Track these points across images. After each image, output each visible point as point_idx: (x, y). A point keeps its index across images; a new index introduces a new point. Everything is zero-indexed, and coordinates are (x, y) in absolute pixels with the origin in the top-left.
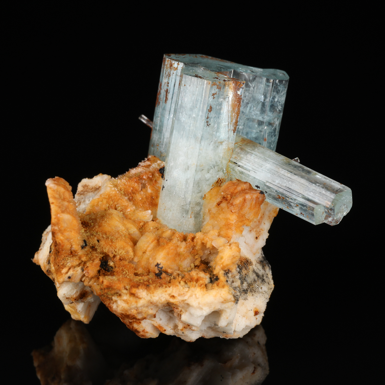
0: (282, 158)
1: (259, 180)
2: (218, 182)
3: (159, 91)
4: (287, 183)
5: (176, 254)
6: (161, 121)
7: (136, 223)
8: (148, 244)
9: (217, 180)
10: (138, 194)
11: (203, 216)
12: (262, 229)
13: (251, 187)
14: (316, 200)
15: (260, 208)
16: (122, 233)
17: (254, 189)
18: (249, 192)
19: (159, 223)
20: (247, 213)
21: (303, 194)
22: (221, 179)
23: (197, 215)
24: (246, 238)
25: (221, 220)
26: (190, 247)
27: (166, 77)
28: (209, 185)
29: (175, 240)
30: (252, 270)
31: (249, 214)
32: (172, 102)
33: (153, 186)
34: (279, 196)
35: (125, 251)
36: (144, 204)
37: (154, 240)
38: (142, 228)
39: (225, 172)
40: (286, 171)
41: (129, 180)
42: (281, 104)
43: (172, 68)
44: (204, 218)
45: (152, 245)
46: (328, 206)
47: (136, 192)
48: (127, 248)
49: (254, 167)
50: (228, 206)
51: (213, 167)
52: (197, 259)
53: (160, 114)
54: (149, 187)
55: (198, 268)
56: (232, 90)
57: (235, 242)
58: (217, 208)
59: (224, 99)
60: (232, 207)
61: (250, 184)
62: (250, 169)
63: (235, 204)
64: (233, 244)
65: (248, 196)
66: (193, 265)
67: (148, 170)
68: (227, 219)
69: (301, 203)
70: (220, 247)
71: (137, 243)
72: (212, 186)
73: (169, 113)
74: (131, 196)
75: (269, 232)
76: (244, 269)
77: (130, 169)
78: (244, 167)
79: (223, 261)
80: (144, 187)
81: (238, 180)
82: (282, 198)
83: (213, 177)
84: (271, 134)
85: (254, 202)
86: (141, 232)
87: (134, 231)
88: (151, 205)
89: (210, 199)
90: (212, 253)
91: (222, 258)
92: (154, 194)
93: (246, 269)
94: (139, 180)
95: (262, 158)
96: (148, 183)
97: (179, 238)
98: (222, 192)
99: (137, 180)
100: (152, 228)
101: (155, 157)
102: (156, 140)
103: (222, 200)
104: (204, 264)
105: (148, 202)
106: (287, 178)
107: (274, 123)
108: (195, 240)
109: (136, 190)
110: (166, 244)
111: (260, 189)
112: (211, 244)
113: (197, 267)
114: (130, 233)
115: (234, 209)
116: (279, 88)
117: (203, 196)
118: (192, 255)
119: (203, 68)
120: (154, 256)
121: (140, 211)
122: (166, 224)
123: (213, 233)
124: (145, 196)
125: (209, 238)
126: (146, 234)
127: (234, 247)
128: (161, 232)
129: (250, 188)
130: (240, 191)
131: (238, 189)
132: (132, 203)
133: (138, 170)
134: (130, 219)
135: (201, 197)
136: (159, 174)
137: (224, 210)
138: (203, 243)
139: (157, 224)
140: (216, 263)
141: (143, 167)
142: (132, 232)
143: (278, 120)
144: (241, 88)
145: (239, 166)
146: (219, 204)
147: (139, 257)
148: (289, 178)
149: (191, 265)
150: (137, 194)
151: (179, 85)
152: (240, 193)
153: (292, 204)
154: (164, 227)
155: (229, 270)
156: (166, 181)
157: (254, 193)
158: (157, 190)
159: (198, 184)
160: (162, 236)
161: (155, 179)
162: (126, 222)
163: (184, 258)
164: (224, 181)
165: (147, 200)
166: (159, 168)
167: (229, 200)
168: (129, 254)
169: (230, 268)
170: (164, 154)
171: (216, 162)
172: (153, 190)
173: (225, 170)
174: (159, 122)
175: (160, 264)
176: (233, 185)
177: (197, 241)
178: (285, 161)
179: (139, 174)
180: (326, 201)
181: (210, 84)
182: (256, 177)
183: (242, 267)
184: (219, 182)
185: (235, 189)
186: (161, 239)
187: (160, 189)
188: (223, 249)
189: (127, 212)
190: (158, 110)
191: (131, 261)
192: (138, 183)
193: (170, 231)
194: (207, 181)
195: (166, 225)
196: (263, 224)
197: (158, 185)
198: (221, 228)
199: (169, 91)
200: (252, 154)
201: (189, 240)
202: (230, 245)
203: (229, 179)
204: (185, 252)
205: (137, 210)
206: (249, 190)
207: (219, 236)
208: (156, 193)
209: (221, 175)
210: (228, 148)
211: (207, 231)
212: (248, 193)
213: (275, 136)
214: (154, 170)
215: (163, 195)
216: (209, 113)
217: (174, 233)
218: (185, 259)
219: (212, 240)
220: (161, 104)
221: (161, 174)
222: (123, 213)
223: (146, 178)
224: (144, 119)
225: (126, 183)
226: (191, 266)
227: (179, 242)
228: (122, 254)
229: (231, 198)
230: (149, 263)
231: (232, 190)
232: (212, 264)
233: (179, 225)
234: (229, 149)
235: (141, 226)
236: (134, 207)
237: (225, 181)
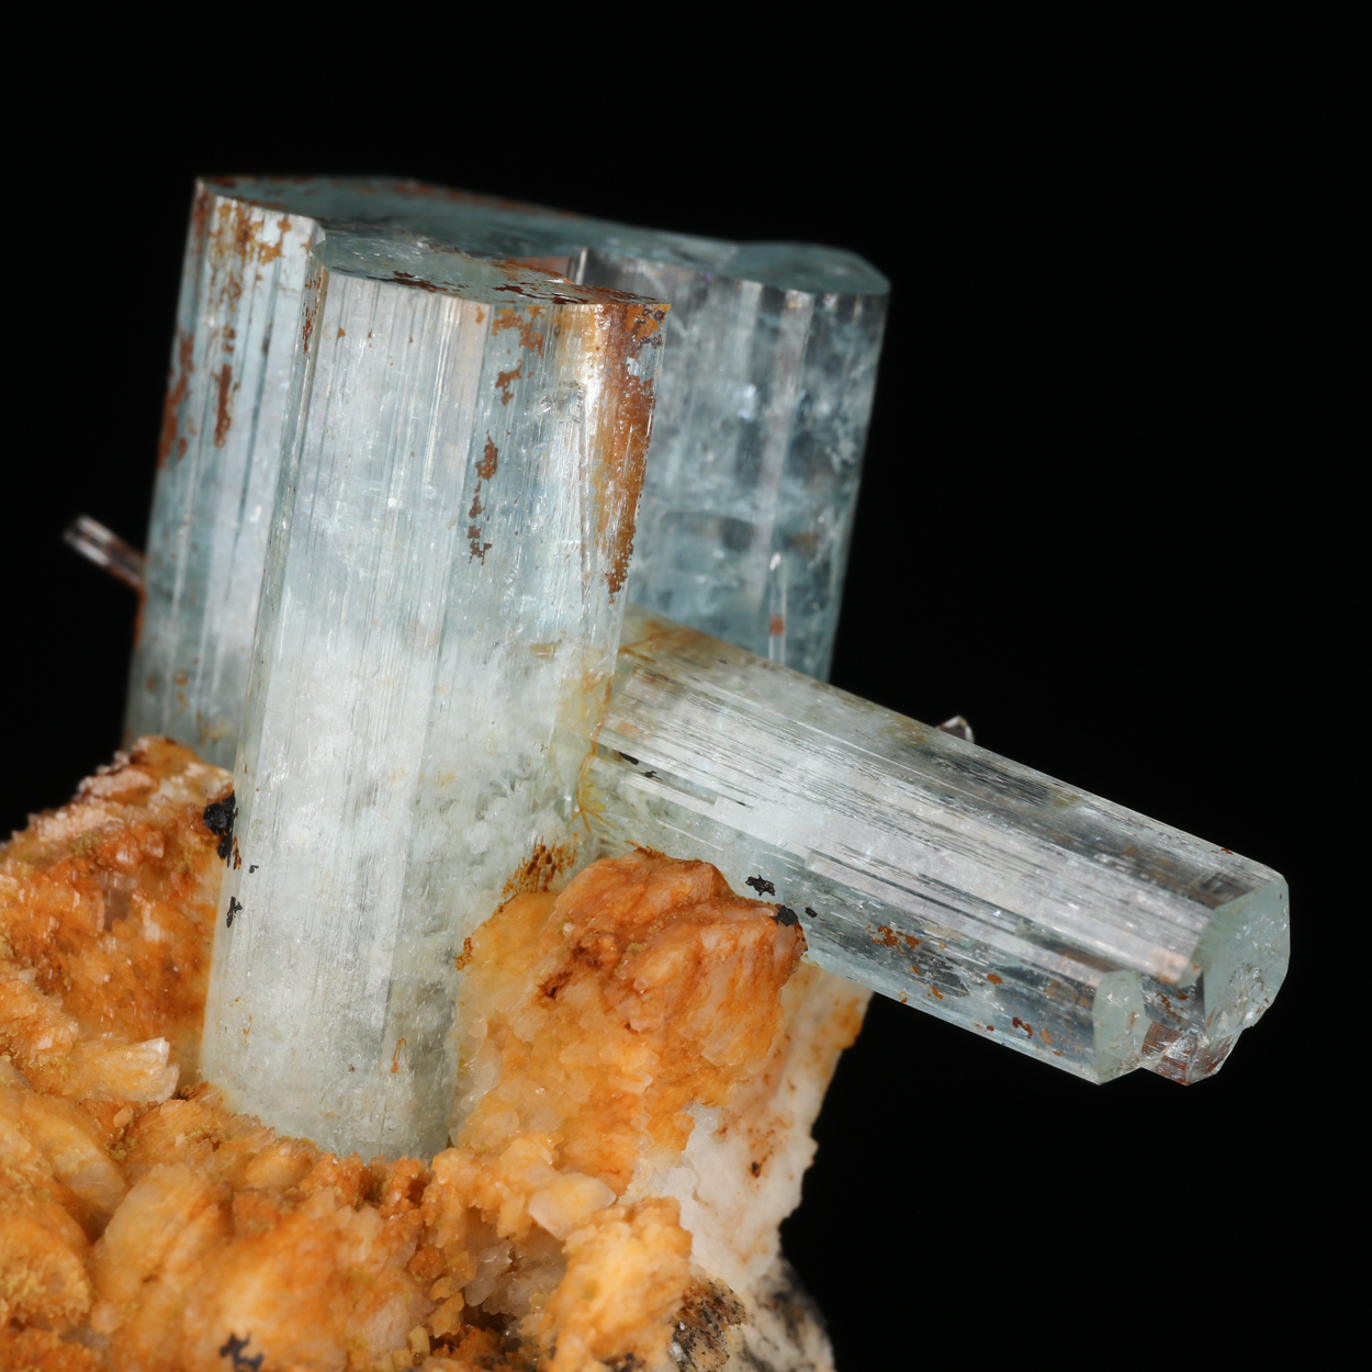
0: (881, 720)
1: (766, 846)
2: (533, 866)
3: (174, 381)
4: (933, 858)
5: (330, 1281)
6: (194, 547)
7: (88, 1112)
8: (171, 1228)
9: (529, 859)
10: (90, 950)
11: (462, 1062)
12: (779, 1121)
13: (724, 889)
14: (1102, 946)
15: (780, 1005)
16: (18, 1171)
17: (742, 899)
18: (717, 913)
19: (216, 1109)
20: (709, 1031)
21: (1025, 911)
22: (549, 848)
23: (426, 1055)
24: (697, 1174)
25: (568, 1076)
26: (406, 1237)
27: (216, 298)
28: (490, 886)
29: (323, 1202)
30: (740, 1348)
31: (723, 1039)
32: (253, 439)
33: (172, 905)
34: (890, 931)
35: (41, 1274)
36: (126, 1005)
37: (204, 1207)
38: (123, 1140)
39: (568, 811)
40: (923, 793)
41: (35, 880)
42: (851, 426)
43: (253, 249)
44: (468, 1069)
45: (192, 1237)
46: (1174, 977)
47: (75, 940)
48: (51, 1257)
49: (734, 777)
50: (604, 998)
51: (506, 787)
52: (441, 1301)
53: (188, 506)
54: (148, 908)
55: (451, 1350)
56: (600, 354)
57: (655, 1195)
58: (544, 1012)
59: (562, 404)
60: (632, 1001)
61: (717, 874)
62: (713, 785)
63: (647, 985)
64: (650, 1209)
65: (712, 940)
66: (420, 1338)
67: (135, 816)
68: (603, 1072)
69: (1015, 964)
70: (576, 1227)
71: (106, 1225)
72: (506, 891)
73: (243, 502)
74: (50, 966)
75: (819, 1130)
76: (701, 1346)
77: (32, 818)
78: (676, 777)
79: (596, 1305)
80: (120, 909)
81: (648, 854)
82: (902, 939)
83: (505, 841)
84: (806, 595)
85: (747, 972)
86: (120, 1165)
87: (83, 1157)
88: (167, 1012)
89: (499, 963)
90: (523, 1264)
91: (590, 1292)
92: (178, 950)
93: (711, 1345)
94: (91, 872)
95: (776, 726)
96: (142, 886)
97: (339, 1191)
98: (566, 921)
99: (79, 878)
100: (180, 1139)
101: (170, 742)
102: (173, 655)
103: (568, 964)
104: (483, 1330)
105: (148, 993)
106: (926, 827)
107: (817, 537)
108: (430, 1197)
109: (78, 932)
110: (272, 1227)
111: (777, 899)
112: (525, 1215)
113: (446, 1347)
114: (63, 1170)
115: (644, 1016)
116: (838, 346)
117: (460, 948)
118: (415, 1283)
119: (424, 242)
120: (210, 1297)
121: (109, 1045)
122: (257, 1111)
123: (530, 1153)
124: (129, 962)
125: (507, 1183)
126: (154, 1173)
127: (654, 1228)
128: (234, 1158)
129: (717, 894)
130: (667, 912)
131: (653, 899)
132: (60, 1004)
133: (81, 817)
134: (53, 1091)
135: (449, 954)
136: (206, 838)
137: (583, 1023)
138: (473, 1214)
139: (207, 1117)
140: (557, 1320)
141: (107, 799)
142: (73, 1167)
143: (836, 516)
144: (648, 341)
145: (649, 775)
146: (554, 990)
147: (124, 1306)
148: (937, 832)
149: (412, 1335)
150: (84, 953)
151: (306, 336)
152: (667, 924)
153: (960, 972)
154: (248, 1130)
155: (630, 1357)
156: (252, 870)
157: (744, 922)
158: (196, 926)
159: (425, 881)
160: (246, 1182)
161: (180, 867)
162: (35, 1112)
163: (377, 1296)
164: (566, 862)
165: (143, 985)
166: (202, 804)
167: (609, 967)
168: (66, 1289)
169: (635, 1347)
170: (222, 728)
171: (523, 760)
172: (171, 926)
173: (568, 799)
174: (182, 552)
175: (246, 1343)
176: (623, 878)
177: (439, 1200)
178: (900, 735)
179: (88, 842)
180: (1159, 950)
181: (485, 321)
182: (751, 831)
183: (692, 1336)
184: (541, 869)
185: (639, 900)
186: (239, 1198)
187: (213, 916)
188: (593, 1241)
189: (32, 1052)
190: (177, 488)
191: (78, 1330)
192: (87, 889)
193: (284, 1151)
194: (473, 863)
195: (256, 1119)
196: (783, 1091)
197: (197, 899)
198: (568, 1121)
199: (235, 380)
200: (720, 702)
201: (397, 1196)
202: (631, 1216)
203: (595, 846)
204: (381, 1265)
205: (88, 1039)
206: (713, 906)
207: (559, 1166)
208: (193, 943)
209: (547, 829)
210: (586, 677)
211: (491, 1143)
212: (712, 922)
213: (823, 605)
214: (172, 815)
215: (233, 950)
216: (484, 482)
217: (306, 1163)
218: (379, 1303)
219: (529, 1194)
220: (193, 449)
221: (215, 838)
222: (12, 1061)
223: (132, 862)
224: (94, 541)
225: (22, 892)
226: (409, 1345)
227: (347, 1212)
228: (26, 1291)
229: (622, 951)
230: (182, 1338)
231: (621, 908)
232: (532, 1325)
233: (327, 1115)
234: (588, 684)
235: (118, 1130)
236: (73, 1027)
237: (571, 863)
